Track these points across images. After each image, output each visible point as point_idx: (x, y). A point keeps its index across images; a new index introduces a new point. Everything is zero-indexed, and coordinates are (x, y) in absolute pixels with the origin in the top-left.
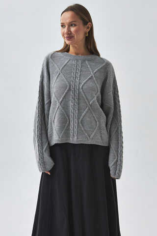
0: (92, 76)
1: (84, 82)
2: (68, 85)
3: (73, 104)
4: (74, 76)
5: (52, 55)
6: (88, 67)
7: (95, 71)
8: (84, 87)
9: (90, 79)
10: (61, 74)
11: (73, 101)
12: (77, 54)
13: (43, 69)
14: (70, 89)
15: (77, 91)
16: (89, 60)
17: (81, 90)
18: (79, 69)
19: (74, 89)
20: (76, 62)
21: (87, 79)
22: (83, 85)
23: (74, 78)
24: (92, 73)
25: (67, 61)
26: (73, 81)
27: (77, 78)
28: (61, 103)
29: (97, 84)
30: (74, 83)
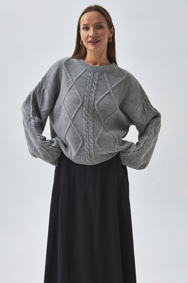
0: (110, 92)
1: (100, 97)
2: (81, 99)
6: (106, 81)
7: (113, 86)
10: (74, 86)
14: (83, 105)
16: (107, 73)
17: (96, 107)
18: (96, 82)
19: (88, 105)
20: (92, 73)
21: (104, 95)
22: (99, 102)
23: (89, 93)
24: (110, 88)
25: (82, 72)
26: (87, 96)
27: (93, 92)
28: (73, 120)
29: (115, 101)
30: (88, 99)
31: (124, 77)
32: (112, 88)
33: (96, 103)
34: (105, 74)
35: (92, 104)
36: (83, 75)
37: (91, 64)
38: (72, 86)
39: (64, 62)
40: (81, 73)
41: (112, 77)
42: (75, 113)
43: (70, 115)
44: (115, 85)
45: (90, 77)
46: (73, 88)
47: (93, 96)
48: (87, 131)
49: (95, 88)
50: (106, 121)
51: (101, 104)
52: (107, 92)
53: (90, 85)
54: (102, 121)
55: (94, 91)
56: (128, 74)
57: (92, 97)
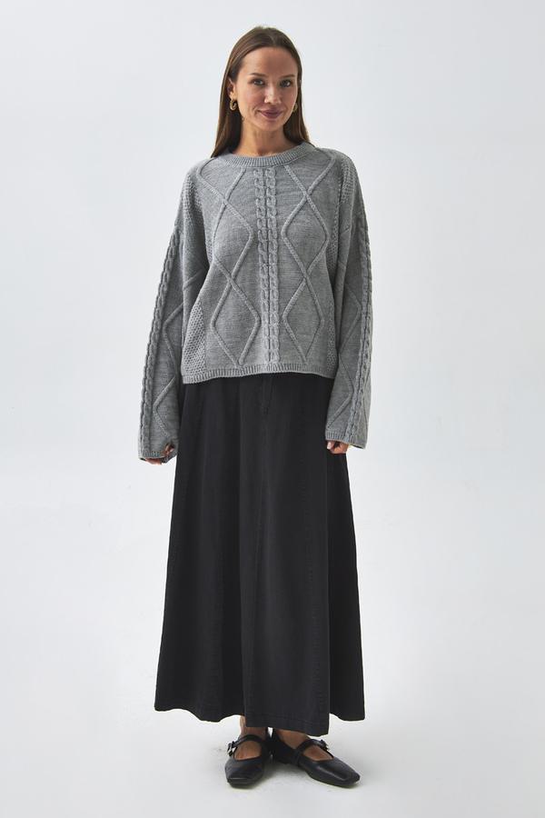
0: (306, 202)
1: (289, 218)
2: (250, 229)
3: (266, 277)
4: (263, 208)
5: (202, 169)
7: (311, 187)
8: (290, 231)
9: (302, 208)
10: (229, 207)
11: (265, 270)
12: (262, 152)
13: (181, 204)
14: (255, 242)
15: (275, 241)
16: (291, 163)
17: (285, 239)
18: (272, 187)
19: (267, 238)
20: (261, 172)
21: (296, 210)
22: (288, 227)
23: (263, 213)
24: (305, 193)
25: (240, 175)
26: (261, 221)
27: (271, 209)
28: (236, 276)
29: (322, 219)
30: (265, 225)
31: (330, 165)
32: (310, 192)
33: (283, 231)
34: (287, 167)
35: (276, 236)
36: (242, 181)
37: (254, 155)
38: (224, 209)
39: (198, 172)
40: (237, 179)
42: (239, 261)
43: (228, 267)
44: (314, 183)
45: (258, 180)
46: (226, 210)
47: (273, 217)
48: (267, 295)
49: (274, 201)
50: (310, 270)
51: (293, 230)
52: (301, 203)
53: (261, 197)
54: (303, 270)
55: (273, 207)
56: (338, 156)
57: (271, 220)
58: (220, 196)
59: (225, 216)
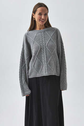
0: (51, 39)
1: (47, 43)
2: (40, 46)
3: (43, 56)
4: (42, 41)
5: (27, 33)
6: (47, 35)
7: (51, 36)
8: (48, 45)
9: (50, 40)
10: (35, 41)
11: (43, 54)
12: (40, 29)
14: (41, 48)
15: (45, 48)
16: (47, 31)
17: (47, 47)
18: (43, 36)
19: (43, 47)
20: (40, 33)
26: (42, 44)
28: (37, 56)
31: (55, 31)
34: (46, 32)
35: (45, 46)
36: (37, 35)
39: (27, 34)
40: (35, 35)
41: (50, 32)
42: (38, 53)
43: (36, 54)
45: (40, 35)
48: (44, 59)
50: (53, 53)
52: (50, 39)
53: (41, 39)
54: (51, 53)
55: (44, 40)
57: (44, 43)
58: (32, 39)
59: (34, 43)
